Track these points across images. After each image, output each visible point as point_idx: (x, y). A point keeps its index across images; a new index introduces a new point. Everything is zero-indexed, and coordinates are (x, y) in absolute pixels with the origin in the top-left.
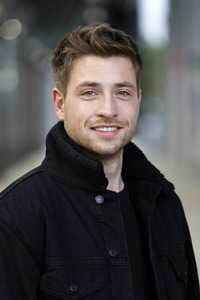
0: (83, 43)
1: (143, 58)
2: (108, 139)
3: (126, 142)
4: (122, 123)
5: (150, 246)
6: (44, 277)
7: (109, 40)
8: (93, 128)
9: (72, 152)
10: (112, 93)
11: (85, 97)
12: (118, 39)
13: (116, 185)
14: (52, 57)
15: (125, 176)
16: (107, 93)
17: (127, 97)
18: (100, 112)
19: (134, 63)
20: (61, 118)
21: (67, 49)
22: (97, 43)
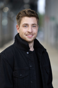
0: (24, 14)
1: (39, 18)
2: (30, 38)
3: (35, 39)
4: (34, 34)
7: (31, 13)
9: (21, 41)
11: (24, 27)
12: (33, 13)
13: (32, 49)
14: (16, 17)
15: (34, 47)
16: (30, 26)
17: (35, 27)
18: (28, 31)
20: (18, 32)
21: (20, 15)
22: (28, 14)
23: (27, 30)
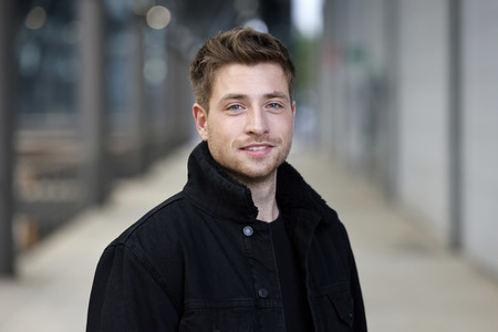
0: (224, 50)
2: (259, 159)
3: (280, 163)
4: (274, 141)
5: (307, 285)
6: (182, 322)
7: (254, 45)
8: (243, 149)
9: (216, 176)
10: (261, 106)
11: (230, 112)
12: (265, 43)
13: (268, 212)
15: (282, 200)
16: (256, 105)
17: (280, 110)
18: (250, 128)
19: (285, 70)
20: (204, 138)
21: (206, 59)
22: (240, 49)
23: (244, 123)
